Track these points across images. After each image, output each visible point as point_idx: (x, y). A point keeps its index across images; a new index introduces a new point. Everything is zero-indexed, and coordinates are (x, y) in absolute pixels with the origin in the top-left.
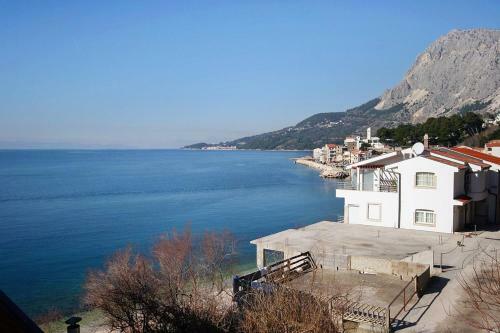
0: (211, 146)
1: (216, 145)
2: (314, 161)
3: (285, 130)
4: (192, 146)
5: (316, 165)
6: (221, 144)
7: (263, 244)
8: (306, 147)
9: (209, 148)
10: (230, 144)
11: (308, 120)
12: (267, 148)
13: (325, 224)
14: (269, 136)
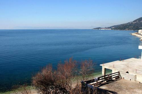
0: (102, 28)
1: (104, 28)
2: (138, 34)
3: (129, 23)
4: (96, 28)
5: (139, 36)
6: (106, 28)
7: (105, 66)
8: (136, 29)
9: (101, 29)
10: (109, 28)
11: (137, 19)
12: (122, 29)
13: (133, 59)
14: (123, 25)
